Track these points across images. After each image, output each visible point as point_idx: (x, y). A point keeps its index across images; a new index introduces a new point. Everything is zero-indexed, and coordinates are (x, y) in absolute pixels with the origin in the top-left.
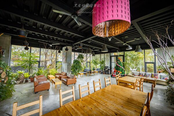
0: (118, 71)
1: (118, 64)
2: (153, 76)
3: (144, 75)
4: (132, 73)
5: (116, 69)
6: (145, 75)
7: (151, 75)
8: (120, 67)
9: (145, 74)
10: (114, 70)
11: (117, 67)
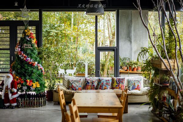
0: (26, 82)
1: (25, 53)
2: (115, 84)
3: (95, 84)
4: (66, 84)
5: (18, 73)
6: (98, 84)
7: (111, 82)
8: (32, 65)
9: (99, 81)
10: (11, 79)
11: (22, 67)
